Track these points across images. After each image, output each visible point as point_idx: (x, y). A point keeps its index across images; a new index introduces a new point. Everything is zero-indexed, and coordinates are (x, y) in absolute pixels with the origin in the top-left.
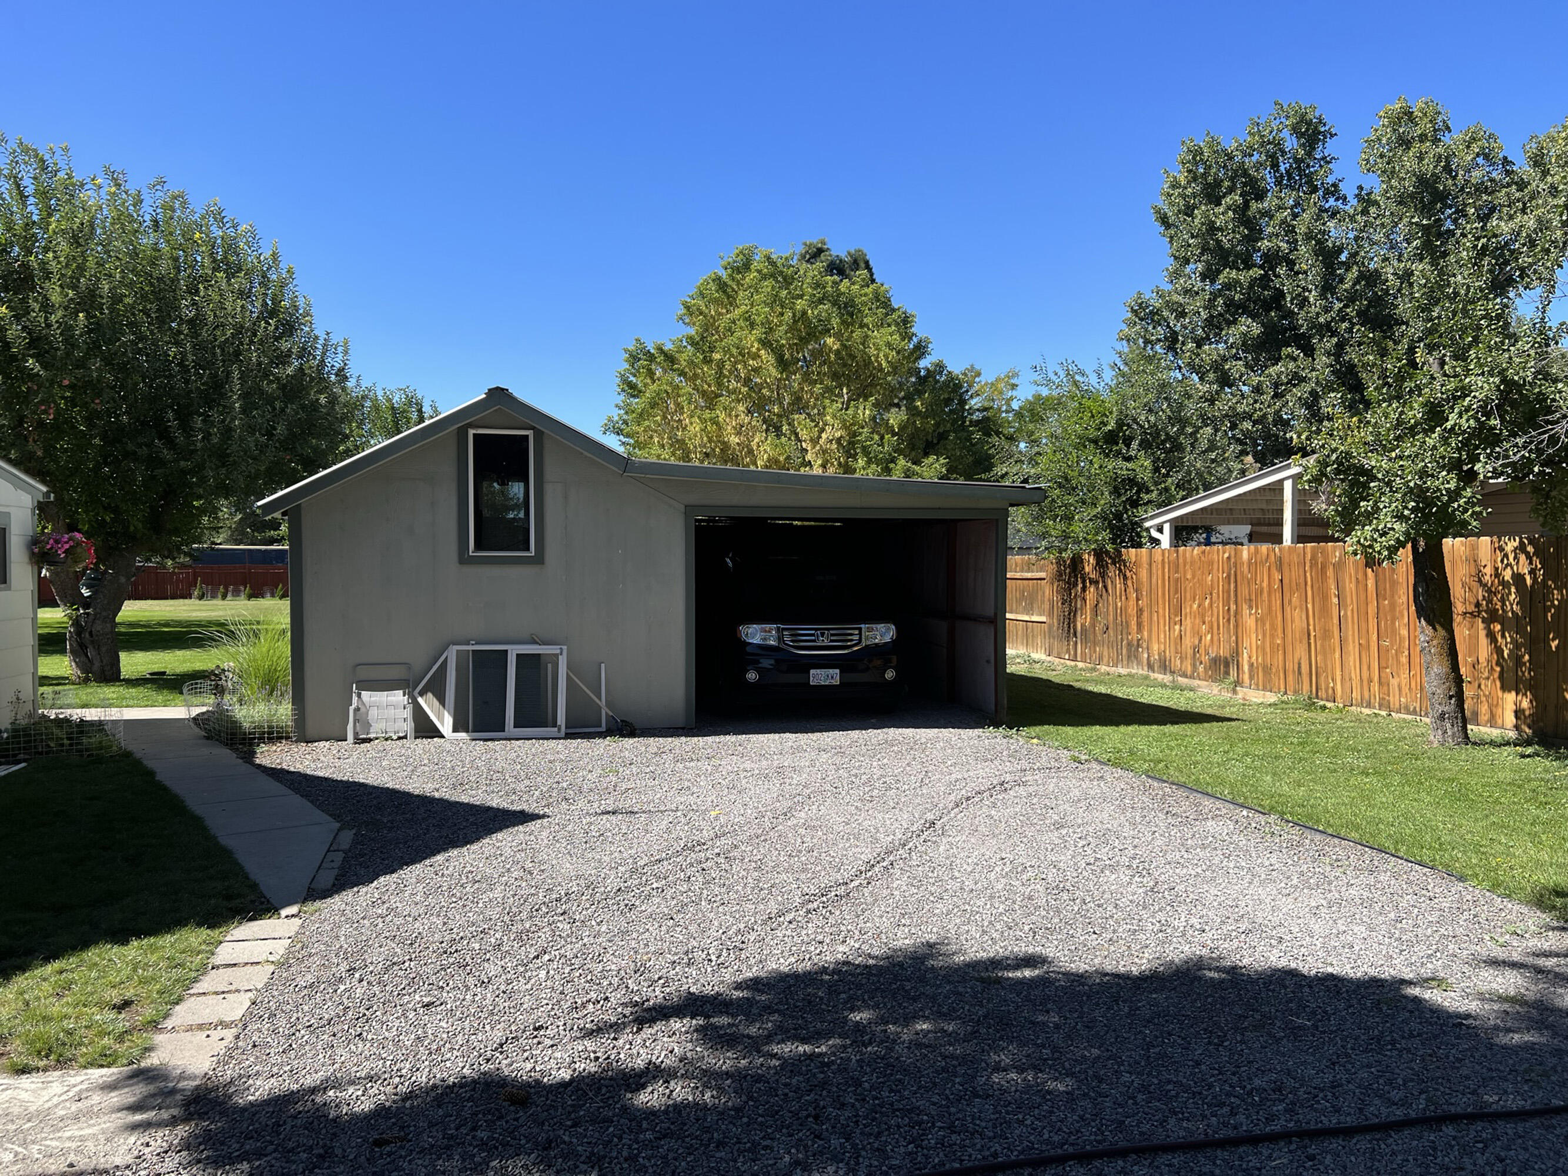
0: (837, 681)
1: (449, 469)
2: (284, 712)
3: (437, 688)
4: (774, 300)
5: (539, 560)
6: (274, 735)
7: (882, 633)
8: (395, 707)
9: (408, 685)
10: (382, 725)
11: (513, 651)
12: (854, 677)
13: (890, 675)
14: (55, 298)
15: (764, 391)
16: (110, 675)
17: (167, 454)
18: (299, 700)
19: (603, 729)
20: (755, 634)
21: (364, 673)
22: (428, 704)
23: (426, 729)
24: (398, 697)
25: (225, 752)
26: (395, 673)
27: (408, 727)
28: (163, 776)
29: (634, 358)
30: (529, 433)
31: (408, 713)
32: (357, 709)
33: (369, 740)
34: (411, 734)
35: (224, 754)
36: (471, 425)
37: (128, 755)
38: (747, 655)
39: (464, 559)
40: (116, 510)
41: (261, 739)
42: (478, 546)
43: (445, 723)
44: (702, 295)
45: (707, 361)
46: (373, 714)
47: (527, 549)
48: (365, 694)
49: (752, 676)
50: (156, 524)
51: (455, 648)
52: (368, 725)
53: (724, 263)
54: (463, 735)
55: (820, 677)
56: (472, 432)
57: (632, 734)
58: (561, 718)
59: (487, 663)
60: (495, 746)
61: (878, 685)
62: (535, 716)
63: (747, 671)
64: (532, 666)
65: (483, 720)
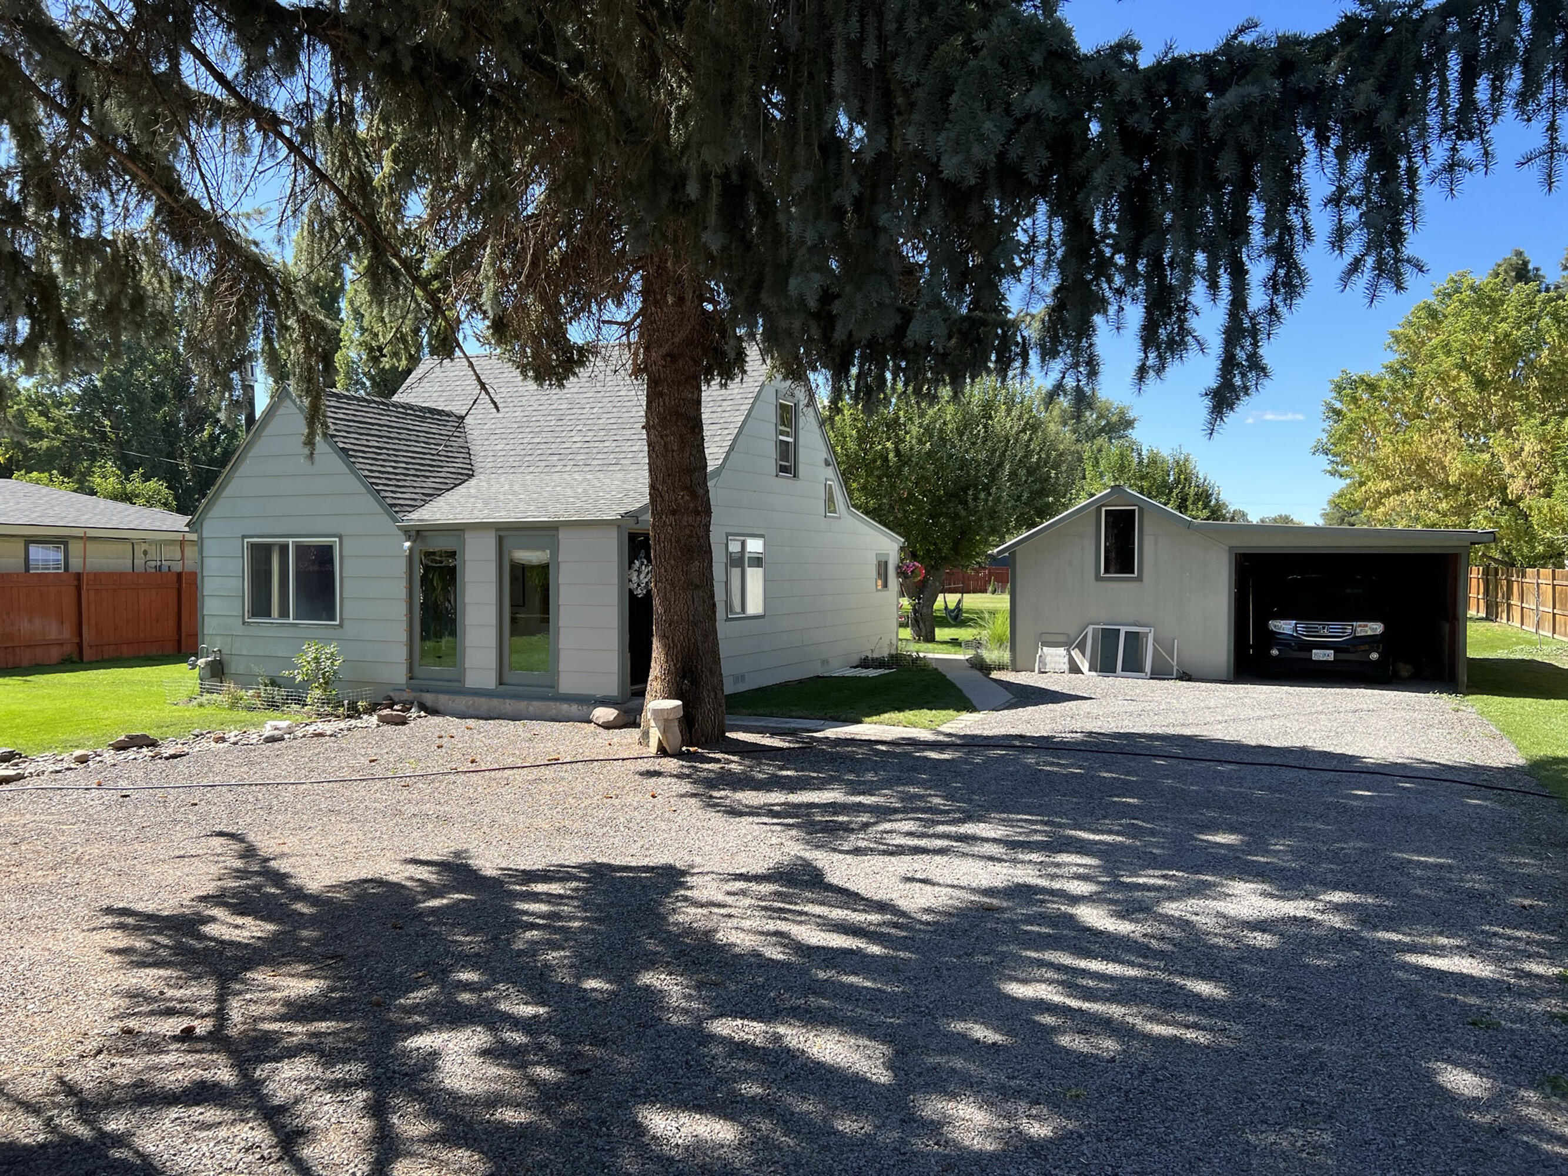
0: (1332, 658)
1: (1091, 529)
2: (1006, 656)
3: (1081, 647)
4: (1475, 326)
5: (1140, 579)
6: (1001, 667)
7: (1375, 628)
8: (1060, 656)
9: (1067, 645)
10: (1053, 665)
11: (1123, 630)
12: (1343, 656)
13: (1374, 656)
15: (1469, 408)
16: (930, 638)
17: (963, 513)
18: (1013, 649)
19: (1176, 676)
20: (1285, 627)
21: (1046, 638)
22: (1076, 654)
23: (1074, 669)
24: (1062, 651)
25: (978, 672)
26: (1061, 638)
27: (1066, 667)
28: (948, 677)
29: (1339, 388)
30: (1136, 508)
31: (1066, 660)
32: (1040, 656)
33: (1046, 671)
34: (1067, 671)
35: (978, 673)
36: (1103, 505)
37: (936, 669)
38: (1274, 638)
39: (1098, 578)
40: (935, 544)
41: (995, 668)
42: (1106, 571)
43: (1085, 666)
44: (1410, 324)
45: (1408, 386)
46: (1048, 659)
47: (1133, 572)
48: (1045, 648)
49: (1275, 652)
50: (956, 549)
51: (1091, 627)
52: (1046, 665)
53: (1435, 290)
54: (1094, 673)
55: (1318, 655)
56: (1104, 509)
57: (1189, 680)
58: (1148, 668)
59: (1109, 636)
60: (1110, 680)
61: (1362, 663)
62: (1133, 665)
63: (1272, 649)
64: (1133, 638)
65: (1105, 665)
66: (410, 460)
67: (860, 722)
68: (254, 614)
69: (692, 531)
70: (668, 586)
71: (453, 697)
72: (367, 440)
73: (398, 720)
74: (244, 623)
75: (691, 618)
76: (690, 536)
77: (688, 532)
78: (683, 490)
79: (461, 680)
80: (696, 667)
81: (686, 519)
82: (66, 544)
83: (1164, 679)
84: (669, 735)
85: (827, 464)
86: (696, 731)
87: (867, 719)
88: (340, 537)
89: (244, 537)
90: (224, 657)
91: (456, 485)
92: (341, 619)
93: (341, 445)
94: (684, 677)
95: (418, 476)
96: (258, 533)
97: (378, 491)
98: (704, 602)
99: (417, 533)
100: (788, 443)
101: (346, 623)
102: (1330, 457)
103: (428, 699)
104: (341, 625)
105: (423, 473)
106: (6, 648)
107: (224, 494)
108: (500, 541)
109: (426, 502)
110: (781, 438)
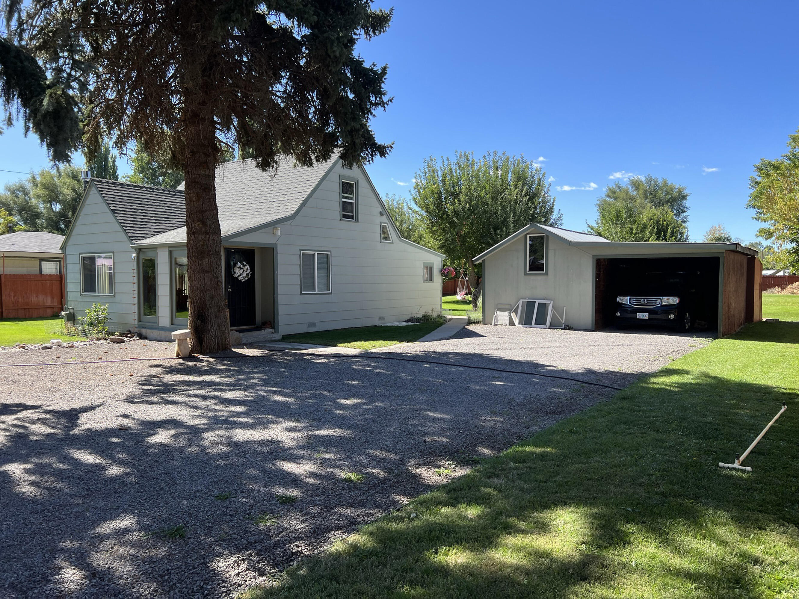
0: (647, 318)
1: (523, 247)
2: (479, 316)
3: (516, 311)
5: (546, 274)
6: (476, 322)
7: (674, 300)
8: (505, 316)
9: (510, 310)
10: (501, 321)
11: (537, 302)
12: (654, 316)
13: (672, 316)
14: (462, 199)
18: (483, 313)
19: (563, 327)
20: (625, 300)
21: (500, 306)
22: (513, 315)
23: (512, 323)
24: (506, 313)
25: (464, 325)
26: (507, 307)
27: (508, 322)
28: (441, 327)
29: (759, 169)
30: (545, 235)
31: (508, 318)
32: (496, 316)
33: (497, 325)
34: (508, 324)
36: (528, 234)
38: (619, 306)
39: (526, 274)
41: (473, 322)
42: (530, 270)
43: (516, 321)
46: (499, 318)
47: (543, 271)
48: (498, 312)
49: (619, 314)
51: (522, 300)
52: (497, 321)
54: (520, 326)
55: (640, 316)
56: (528, 236)
58: (548, 323)
59: (530, 305)
60: (528, 329)
61: (665, 320)
62: (541, 321)
63: (617, 312)
64: (543, 307)
65: (526, 322)
66: (154, 215)
67: (335, 346)
68: (86, 290)
69: (204, 243)
70: (192, 272)
71: (153, 331)
72: (131, 206)
73: (118, 341)
74: (81, 295)
75: (203, 288)
76: (203, 245)
77: (202, 243)
78: (198, 221)
79: (157, 322)
80: (205, 313)
81: (201, 237)
82: (60, 261)
83: (556, 329)
84: (182, 347)
85: (381, 214)
86: (204, 346)
87: (340, 345)
88: (113, 253)
89: (80, 254)
90: (75, 311)
91: (178, 227)
92: (115, 293)
93: (112, 208)
94: (198, 319)
95: (155, 223)
96: (85, 252)
97: (125, 230)
98: (211, 280)
99: (140, 250)
100: (352, 203)
101: (116, 295)
102: (757, 209)
103: (144, 331)
104: (114, 296)
105: (159, 222)
106: (25, 309)
107: (73, 234)
108: (171, 252)
109: (154, 235)
110: (344, 200)
